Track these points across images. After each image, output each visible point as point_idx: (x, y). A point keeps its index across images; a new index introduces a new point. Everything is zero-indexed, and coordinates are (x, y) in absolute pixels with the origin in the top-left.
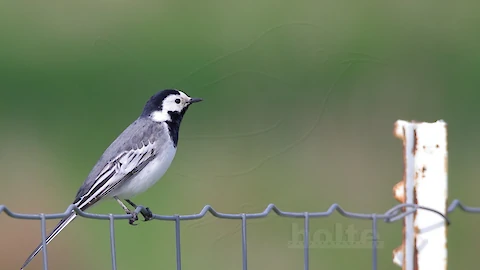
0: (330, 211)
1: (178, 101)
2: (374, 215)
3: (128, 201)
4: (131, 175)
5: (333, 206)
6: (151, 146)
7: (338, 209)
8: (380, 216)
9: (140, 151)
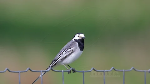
0: (131, 69)
1: (78, 36)
2: (145, 71)
3: (68, 65)
4: (65, 57)
5: (132, 68)
6: (72, 49)
7: (134, 69)
8: (147, 71)
9: (69, 50)
